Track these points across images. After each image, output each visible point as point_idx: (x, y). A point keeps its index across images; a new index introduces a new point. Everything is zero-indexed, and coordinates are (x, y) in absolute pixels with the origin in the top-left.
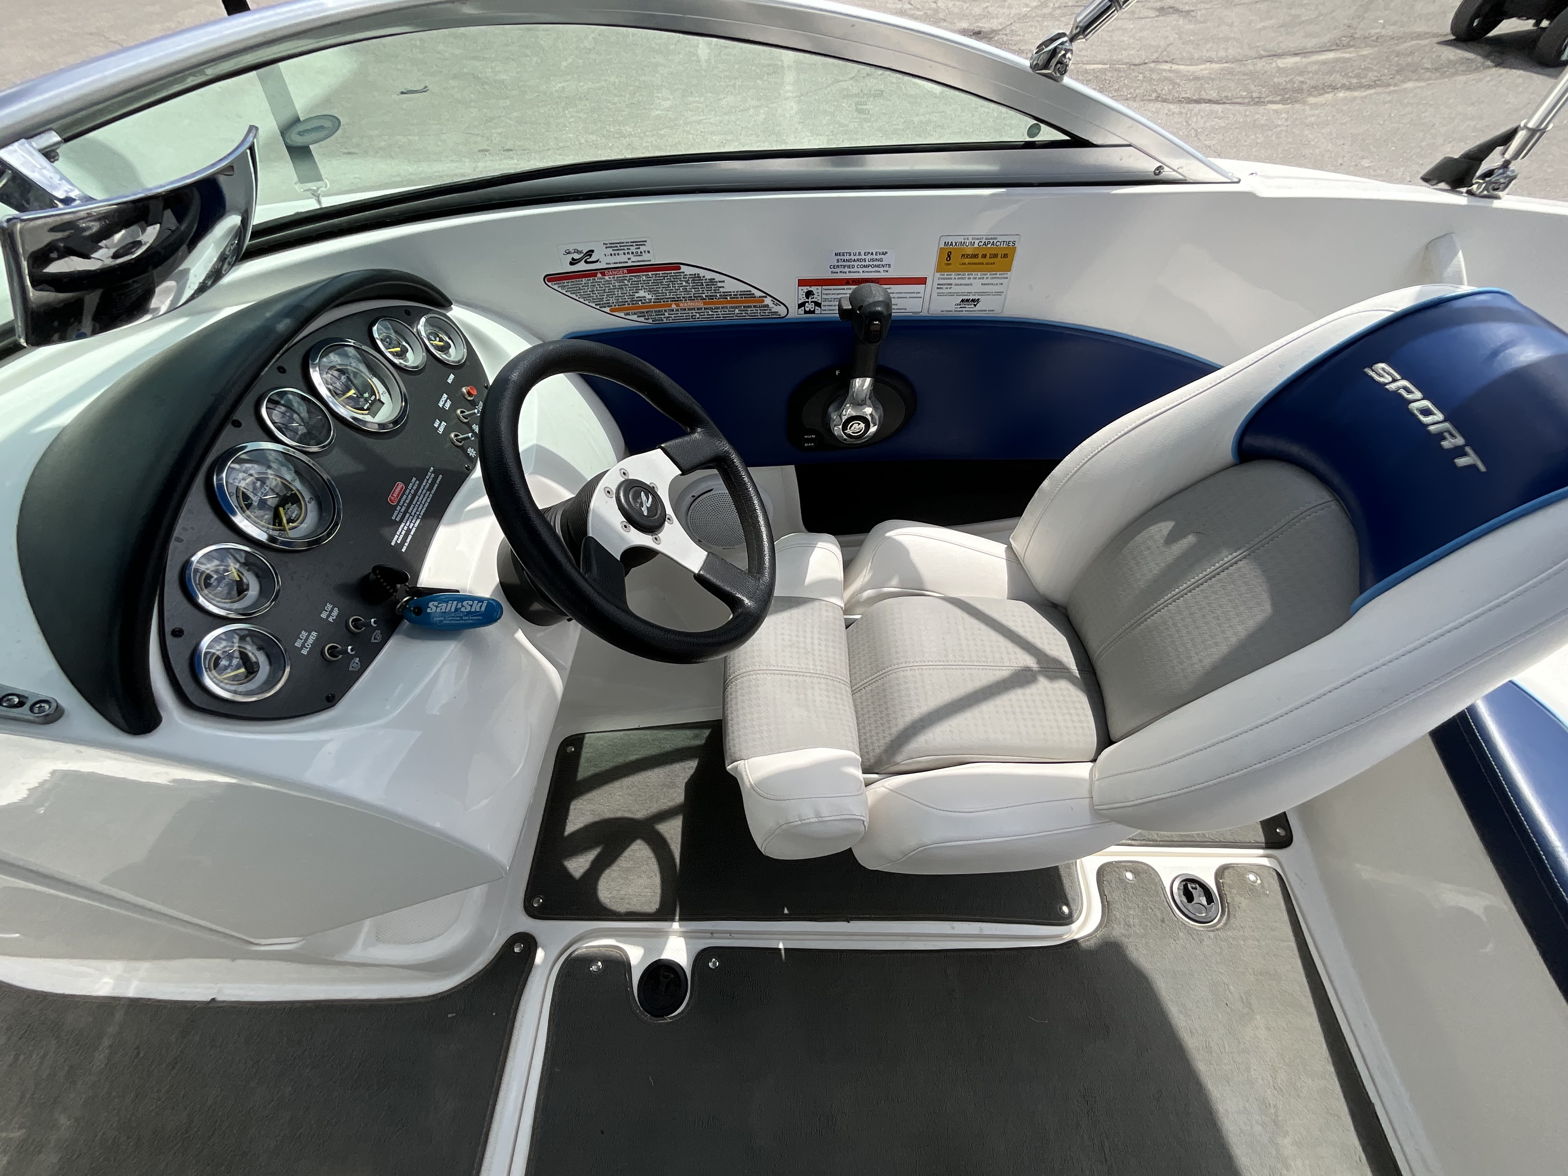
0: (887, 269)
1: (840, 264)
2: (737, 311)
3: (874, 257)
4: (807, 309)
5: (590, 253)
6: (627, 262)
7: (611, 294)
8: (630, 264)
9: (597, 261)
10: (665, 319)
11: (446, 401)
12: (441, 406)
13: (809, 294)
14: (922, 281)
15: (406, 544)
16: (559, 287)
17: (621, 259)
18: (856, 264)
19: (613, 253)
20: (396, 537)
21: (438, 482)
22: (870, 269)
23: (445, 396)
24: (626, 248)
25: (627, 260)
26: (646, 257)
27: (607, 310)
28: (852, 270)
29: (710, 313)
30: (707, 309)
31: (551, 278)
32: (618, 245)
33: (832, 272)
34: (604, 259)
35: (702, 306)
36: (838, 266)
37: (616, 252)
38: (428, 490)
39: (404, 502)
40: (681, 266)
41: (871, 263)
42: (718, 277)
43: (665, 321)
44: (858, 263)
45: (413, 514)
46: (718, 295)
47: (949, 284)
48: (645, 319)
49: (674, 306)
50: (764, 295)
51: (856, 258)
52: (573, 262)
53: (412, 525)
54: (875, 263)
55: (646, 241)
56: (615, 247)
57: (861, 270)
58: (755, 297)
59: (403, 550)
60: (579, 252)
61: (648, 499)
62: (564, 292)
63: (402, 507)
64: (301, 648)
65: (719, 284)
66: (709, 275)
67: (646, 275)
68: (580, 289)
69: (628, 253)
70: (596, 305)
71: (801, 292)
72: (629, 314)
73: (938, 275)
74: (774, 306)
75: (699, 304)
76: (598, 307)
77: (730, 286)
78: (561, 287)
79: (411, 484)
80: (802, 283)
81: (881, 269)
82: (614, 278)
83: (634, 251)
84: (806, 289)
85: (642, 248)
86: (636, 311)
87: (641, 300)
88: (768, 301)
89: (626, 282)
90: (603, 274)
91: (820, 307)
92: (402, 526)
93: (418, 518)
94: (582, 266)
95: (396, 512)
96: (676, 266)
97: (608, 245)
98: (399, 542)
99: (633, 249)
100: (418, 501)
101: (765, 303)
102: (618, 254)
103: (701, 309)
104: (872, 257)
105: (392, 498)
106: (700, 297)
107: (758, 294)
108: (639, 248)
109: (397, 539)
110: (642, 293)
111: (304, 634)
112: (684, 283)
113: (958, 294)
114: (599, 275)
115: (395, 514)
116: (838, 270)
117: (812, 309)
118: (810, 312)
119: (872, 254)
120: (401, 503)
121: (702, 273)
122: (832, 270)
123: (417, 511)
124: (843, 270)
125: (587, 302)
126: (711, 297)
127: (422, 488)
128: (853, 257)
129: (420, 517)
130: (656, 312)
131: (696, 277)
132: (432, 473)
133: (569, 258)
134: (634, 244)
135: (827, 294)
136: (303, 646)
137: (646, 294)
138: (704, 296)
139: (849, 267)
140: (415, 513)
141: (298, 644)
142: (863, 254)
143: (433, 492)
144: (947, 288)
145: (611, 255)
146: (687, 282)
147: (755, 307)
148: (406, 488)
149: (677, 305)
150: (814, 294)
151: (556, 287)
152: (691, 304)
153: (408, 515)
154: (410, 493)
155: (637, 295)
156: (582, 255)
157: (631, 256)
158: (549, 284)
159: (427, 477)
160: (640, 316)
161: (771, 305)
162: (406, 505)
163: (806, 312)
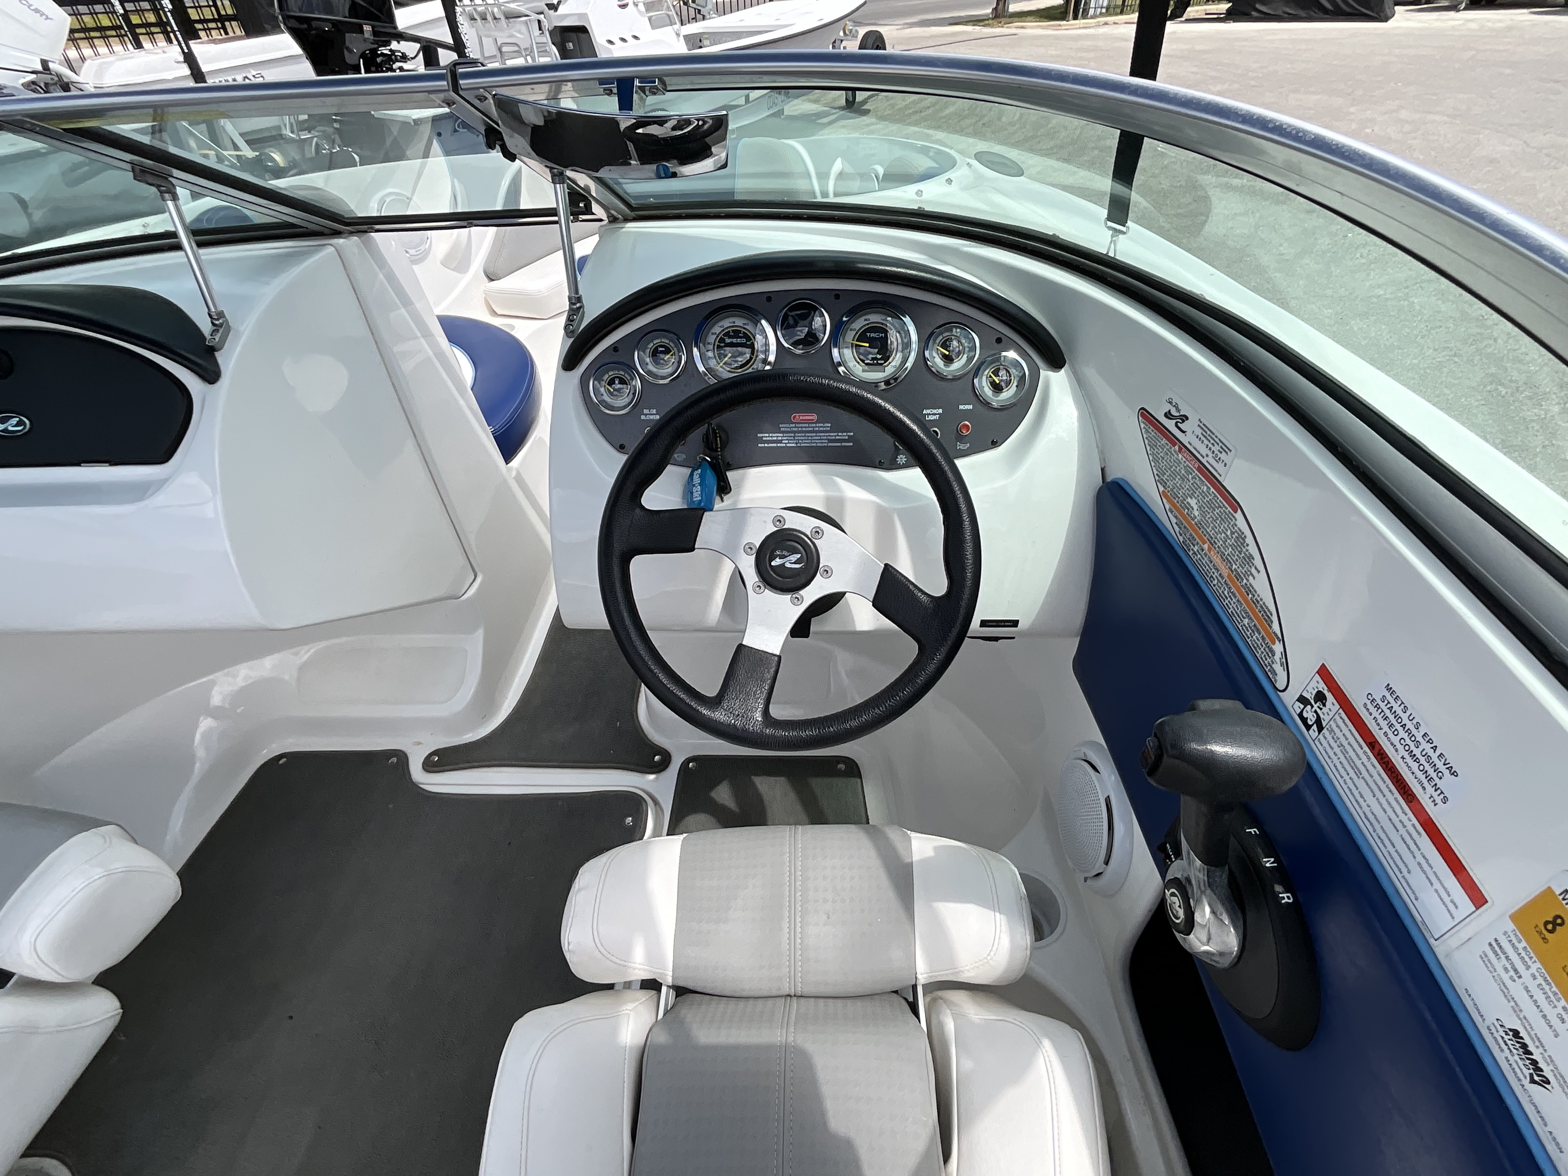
0: (1438, 800)
1: (1382, 705)
2: (1246, 621)
3: (1434, 757)
4: (1305, 715)
5: (1184, 418)
6: (1203, 457)
7: (1173, 476)
8: (1204, 461)
9: (1184, 432)
10: (1192, 552)
11: (935, 414)
12: (925, 412)
13: (1320, 697)
14: (1478, 899)
15: (766, 445)
16: (1144, 428)
17: (1201, 448)
18: (1402, 734)
19: (1200, 436)
20: (767, 435)
21: (843, 444)
22: (1414, 766)
23: (940, 411)
24: (1212, 441)
25: (1205, 455)
26: (1219, 467)
27: (1161, 489)
28: (1391, 735)
29: (1226, 592)
30: (1227, 585)
31: (1145, 414)
32: (1208, 432)
33: (1365, 705)
34: (1190, 436)
35: (1225, 575)
36: (1377, 707)
37: (1203, 438)
38: (828, 440)
39: (802, 427)
40: (1239, 511)
41: (1423, 760)
42: (1258, 561)
43: (1190, 554)
44: (1405, 736)
45: (796, 438)
46: (1245, 581)
47: (1516, 971)
48: (1179, 532)
49: (1206, 546)
50: (1280, 637)
51: (1410, 725)
52: (1168, 415)
53: (787, 442)
54: (1427, 767)
55: (1230, 451)
56: (1206, 432)
57: (1402, 752)
58: (1271, 627)
59: (759, 445)
60: (1178, 410)
61: (795, 563)
62: (1145, 436)
63: (796, 427)
64: (644, 414)
65: (1253, 571)
66: (1253, 550)
67: (1208, 488)
68: (1156, 446)
69: (1210, 449)
70: (1157, 474)
71: (1313, 684)
72: (1172, 512)
73: (1510, 926)
74: (1278, 661)
75: (1225, 572)
76: (1157, 478)
77: (1260, 584)
78: (1146, 430)
79: (822, 425)
80: (1324, 672)
81: (1430, 790)
82: (1185, 462)
83: (1216, 452)
84: (1322, 687)
85: (1223, 456)
86: (1179, 516)
87: (1188, 510)
88: (1278, 648)
89: (1190, 476)
90: (1180, 450)
91: (1319, 733)
92: (780, 435)
93: (796, 443)
94: (1170, 424)
95: (788, 425)
96: (1235, 505)
97: (1201, 425)
98: (764, 439)
99: (1216, 448)
100: (812, 436)
101: (1274, 647)
102: (1203, 442)
103: (1223, 578)
104: (1431, 752)
105: (797, 417)
106: (1230, 563)
107: (1276, 627)
108: (1221, 452)
109: (766, 436)
110: (1193, 502)
111: (654, 411)
112: (1229, 533)
113: (1517, 1009)
114: (1177, 448)
115: (785, 425)
116: (1375, 713)
117: (1310, 723)
118: (1304, 720)
119: (1435, 748)
120: (799, 425)
121: (1250, 539)
122: (1368, 702)
123: (802, 440)
124: (1380, 721)
125: (1153, 464)
126: (1238, 577)
127: (827, 434)
128: (1405, 717)
129: (799, 445)
130: (1191, 535)
131: (1241, 537)
132: (849, 436)
133: (1167, 407)
134: (1221, 444)
135: (1338, 726)
136: (646, 415)
137: (1195, 507)
138: (1234, 566)
139: (1391, 726)
140: (799, 440)
141: (646, 411)
142: (1422, 730)
143: (830, 444)
144: (1506, 970)
145: (1197, 437)
146: (1232, 533)
147: (1263, 637)
148: (815, 423)
149: (1210, 549)
150: (1324, 705)
151: (1142, 425)
152: (1217, 560)
153: (792, 435)
154: (814, 427)
155: (1189, 500)
156: (1178, 414)
157: (1211, 455)
158: (1140, 418)
159: (840, 434)
160: (1178, 525)
161: (1278, 656)
162: (800, 429)
163: (1300, 715)
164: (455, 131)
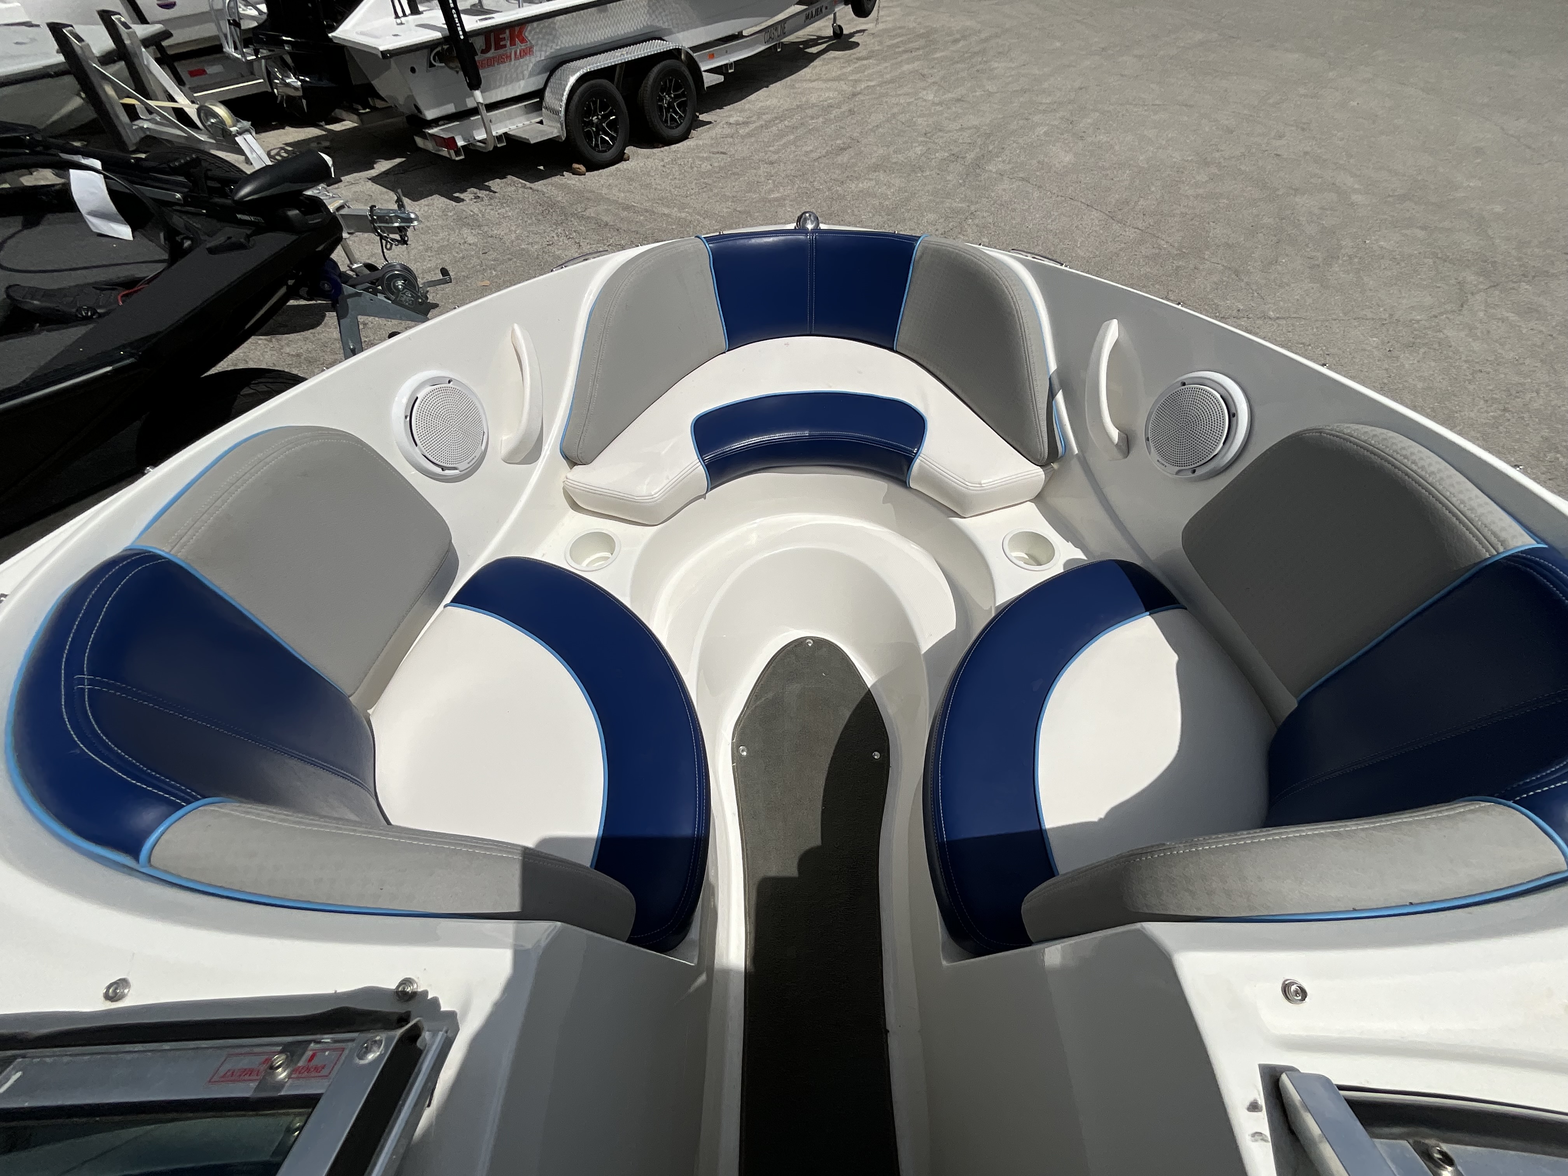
164: (432, 65)
